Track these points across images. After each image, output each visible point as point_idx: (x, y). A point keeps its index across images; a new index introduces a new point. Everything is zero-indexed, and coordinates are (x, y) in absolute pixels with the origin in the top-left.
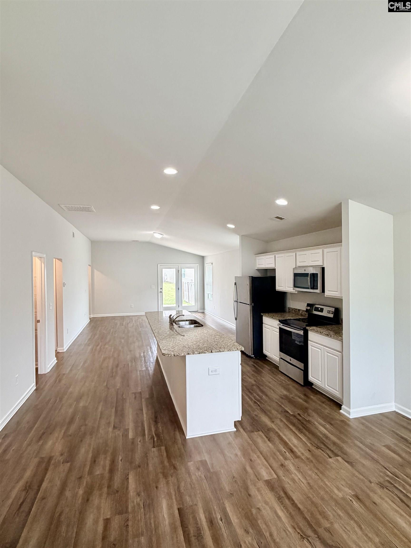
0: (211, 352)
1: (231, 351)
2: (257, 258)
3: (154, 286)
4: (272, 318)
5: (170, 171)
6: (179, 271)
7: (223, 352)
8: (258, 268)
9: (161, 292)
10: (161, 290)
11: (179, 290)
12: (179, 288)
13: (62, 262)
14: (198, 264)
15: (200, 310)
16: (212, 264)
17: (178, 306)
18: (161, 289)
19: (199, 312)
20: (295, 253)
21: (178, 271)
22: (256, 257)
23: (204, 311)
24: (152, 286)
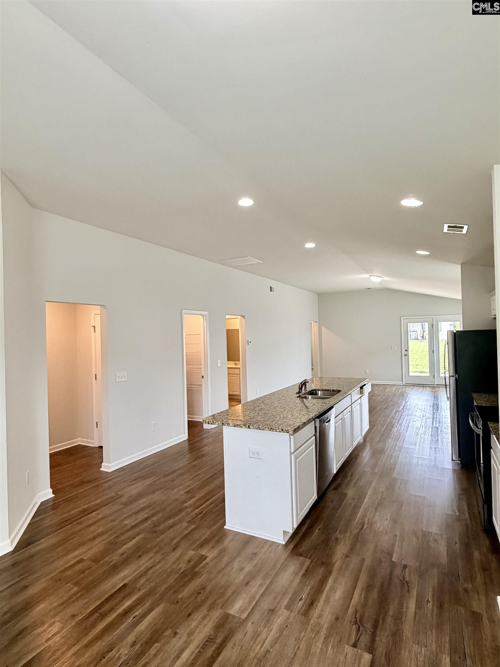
0: (249, 427)
1: (273, 431)
2: (491, 298)
3: (396, 346)
5: (246, 202)
7: (264, 430)
8: (493, 316)
9: (406, 355)
10: (406, 353)
11: (433, 352)
12: (433, 350)
13: (245, 319)
17: (433, 376)
18: (406, 350)
21: (433, 325)
24: (392, 347)
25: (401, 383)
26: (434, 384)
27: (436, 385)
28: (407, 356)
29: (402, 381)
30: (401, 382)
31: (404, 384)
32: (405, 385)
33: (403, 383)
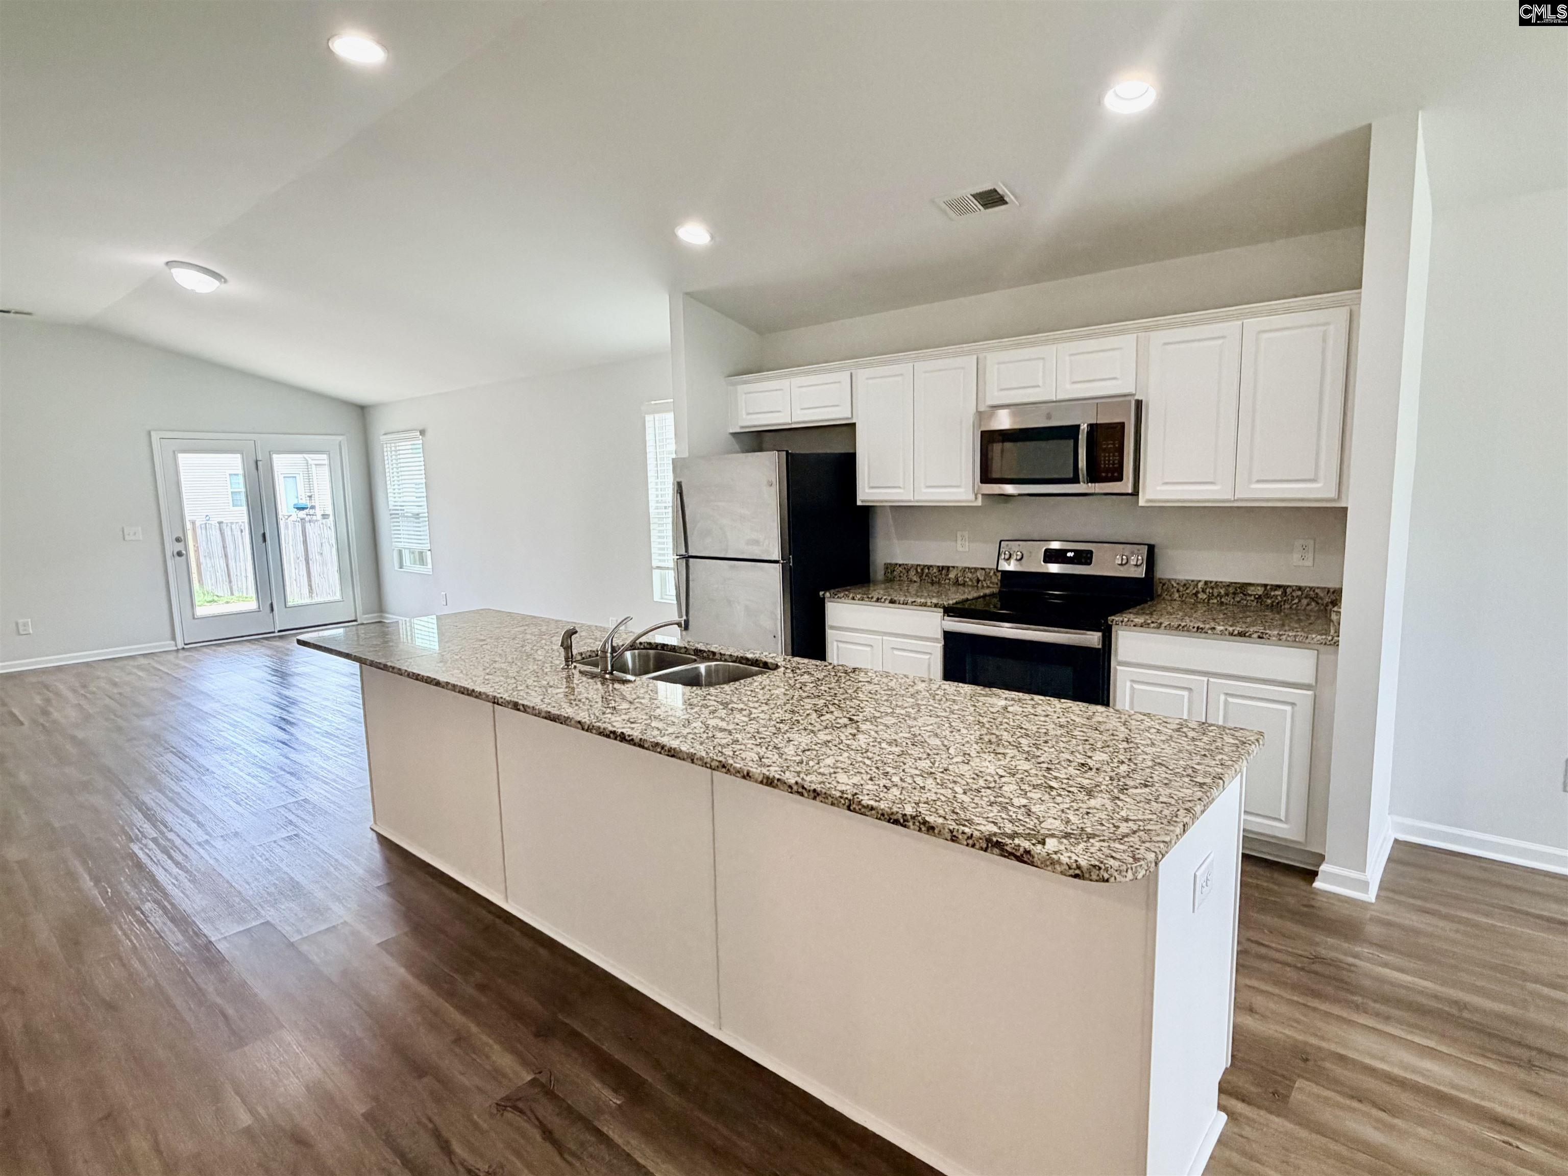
2: (741, 388)
3: (139, 529)
4: (892, 602)
6: (259, 463)
8: (742, 427)
9: (179, 554)
10: (179, 547)
11: (264, 540)
12: (264, 535)
14: (340, 438)
15: (364, 614)
16: (422, 432)
17: (268, 609)
18: (178, 540)
19: (359, 622)
20: (975, 357)
21: (257, 462)
22: (734, 384)
23: (381, 617)
24: (126, 532)
25: (169, 645)
26: (273, 630)
27: (280, 631)
28: (184, 558)
29: (174, 638)
30: (173, 643)
31: (180, 646)
32: (183, 649)
33: (176, 646)
